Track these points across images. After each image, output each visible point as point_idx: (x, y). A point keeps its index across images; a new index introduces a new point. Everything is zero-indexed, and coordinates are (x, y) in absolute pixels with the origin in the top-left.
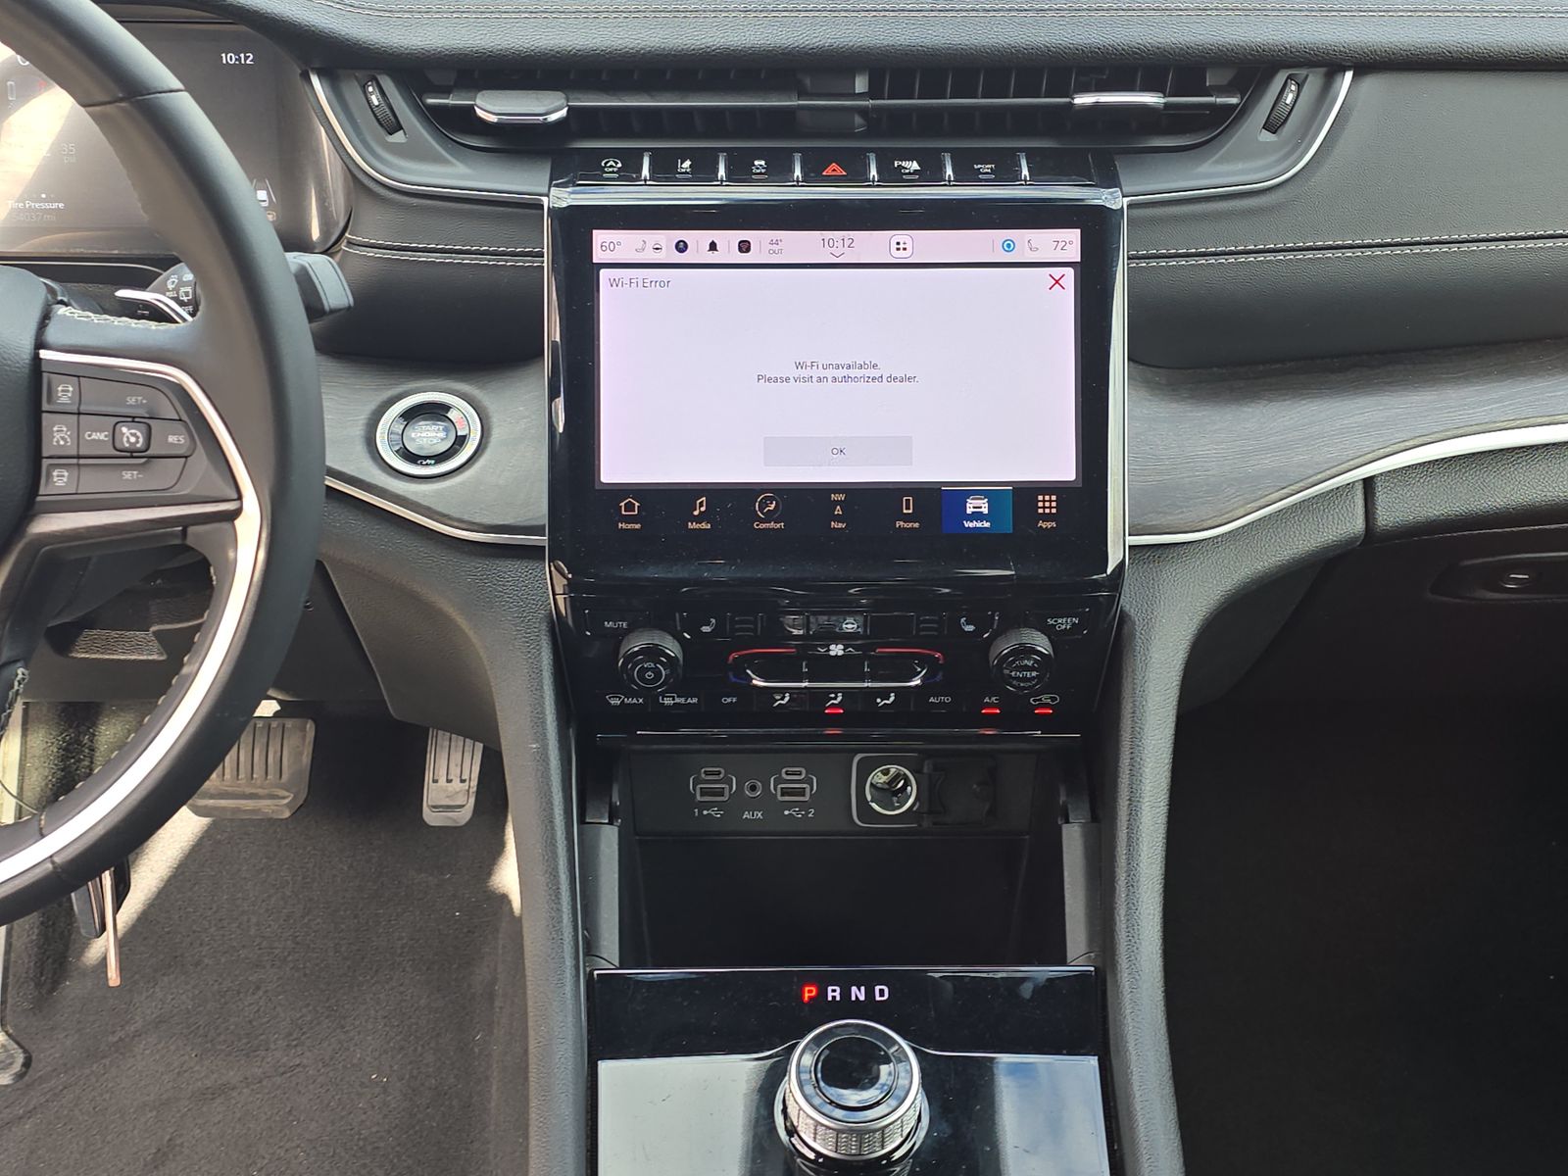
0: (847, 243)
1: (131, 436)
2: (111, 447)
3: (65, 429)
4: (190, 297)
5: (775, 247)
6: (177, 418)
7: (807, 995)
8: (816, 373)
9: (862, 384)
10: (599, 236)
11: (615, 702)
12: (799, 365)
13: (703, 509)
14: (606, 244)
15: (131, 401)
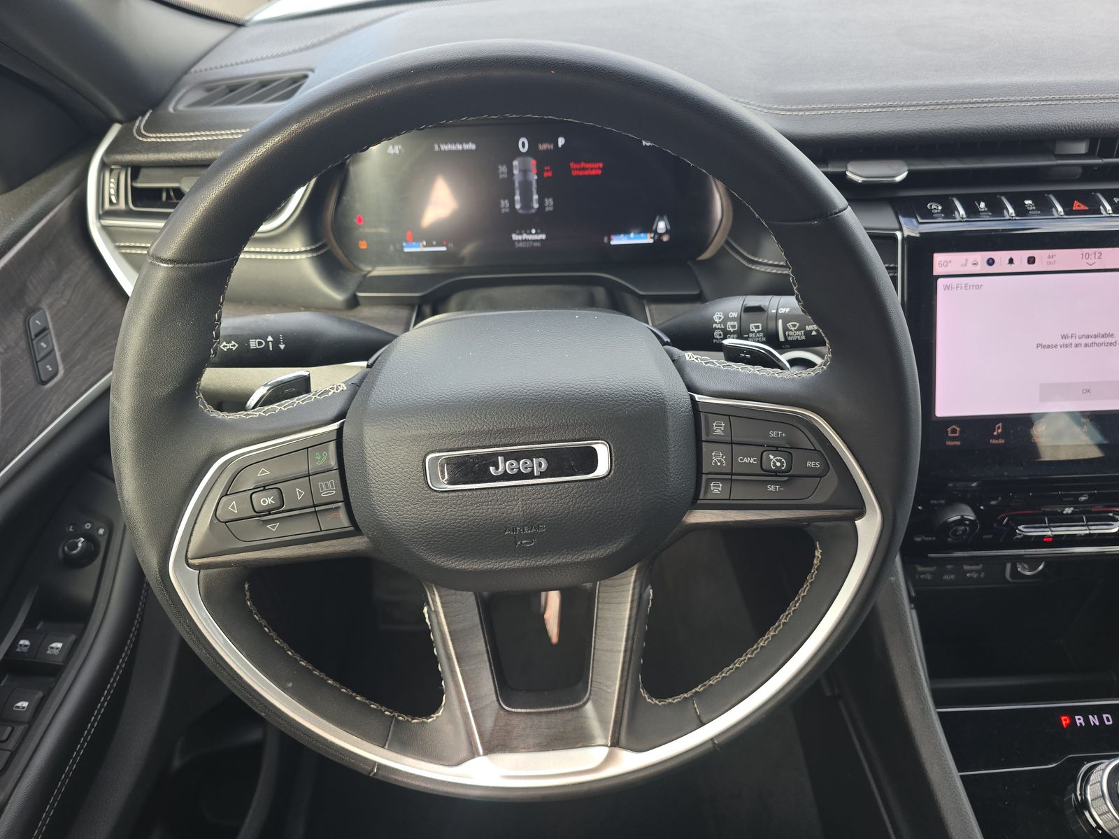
0: (1097, 255)
1: (775, 461)
2: (760, 469)
3: (721, 454)
4: (736, 329)
5: (1051, 260)
6: (813, 448)
7: (1064, 723)
8: (1074, 341)
9: (1103, 348)
10: (938, 258)
11: (918, 539)
12: (1064, 337)
13: (1000, 431)
14: (943, 262)
15: (773, 434)
